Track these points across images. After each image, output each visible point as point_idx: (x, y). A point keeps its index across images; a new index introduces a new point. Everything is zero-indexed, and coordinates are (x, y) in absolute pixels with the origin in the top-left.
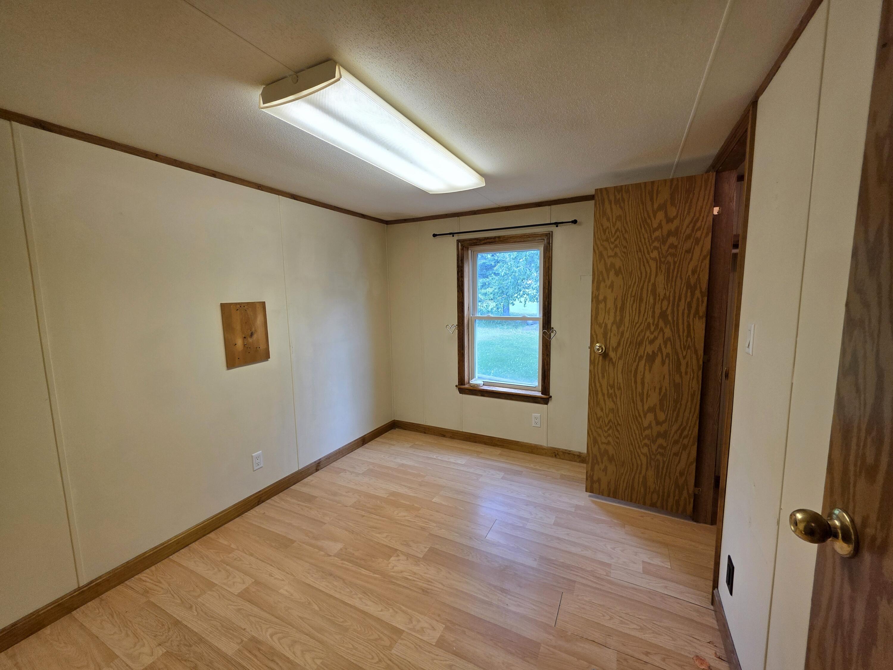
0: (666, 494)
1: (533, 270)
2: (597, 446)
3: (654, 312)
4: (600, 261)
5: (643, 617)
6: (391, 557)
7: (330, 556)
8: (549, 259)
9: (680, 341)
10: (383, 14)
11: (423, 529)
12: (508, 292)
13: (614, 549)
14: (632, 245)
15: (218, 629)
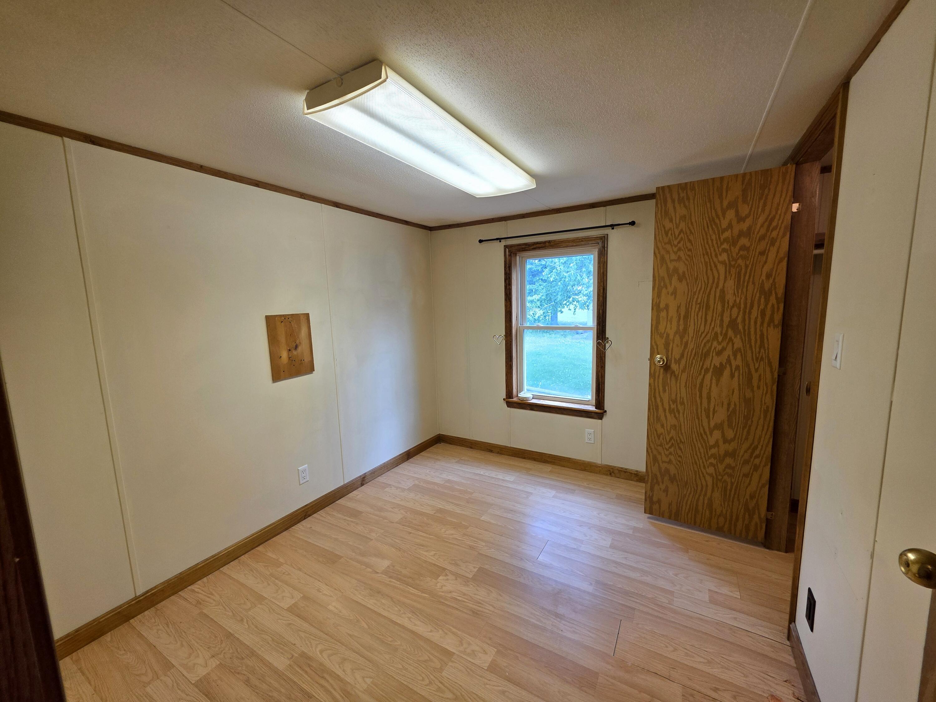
0: (734, 517)
1: (584, 276)
2: (657, 464)
3: (722, 321)
4: (662, 266)
5: (711, 650)
6: (439, 577)
7: (378, 573)
8: (604, 265)
9: (752, 353)
10: (432, 7)
11: (471, 548)
12: (556, 300)
13: (676, 575)
14: (698, 247)
15: (268, 643)
